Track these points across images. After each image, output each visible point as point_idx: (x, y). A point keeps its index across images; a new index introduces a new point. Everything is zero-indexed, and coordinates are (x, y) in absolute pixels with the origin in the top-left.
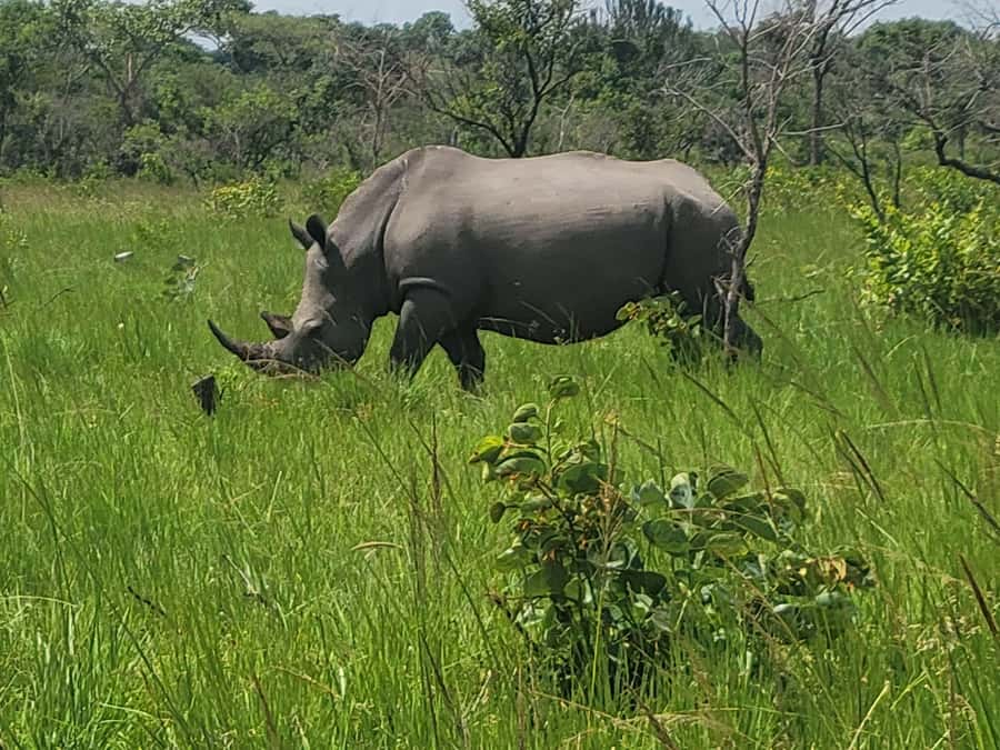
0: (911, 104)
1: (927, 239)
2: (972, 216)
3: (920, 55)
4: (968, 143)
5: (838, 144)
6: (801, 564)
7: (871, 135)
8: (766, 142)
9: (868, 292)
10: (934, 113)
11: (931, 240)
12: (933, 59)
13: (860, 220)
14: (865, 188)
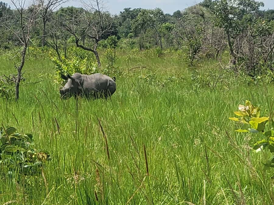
0: (69, 30)
1: (72, 67)
2: (84, 60)
3: (72, 16)
4: (85, 41)
5: (50, 41)
6: (33, 154)
7: (59, 38)
8: (27, 39)
9: (56, 81)
10: (76, 32)
11: (73, 66)
12: (76, 18)
13: (54, 61)
14: (57, 53)
